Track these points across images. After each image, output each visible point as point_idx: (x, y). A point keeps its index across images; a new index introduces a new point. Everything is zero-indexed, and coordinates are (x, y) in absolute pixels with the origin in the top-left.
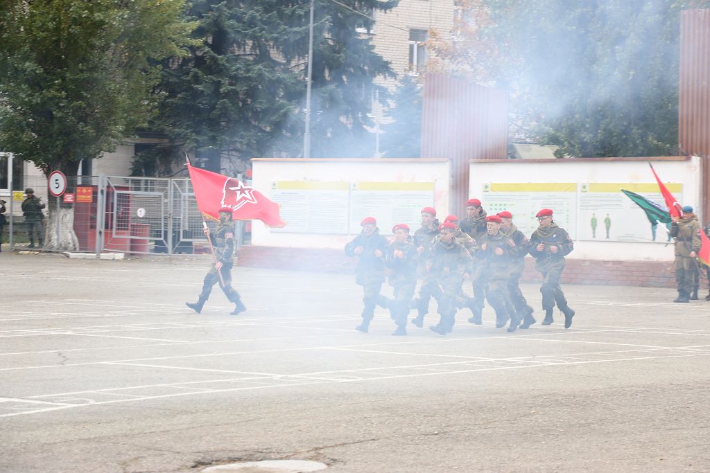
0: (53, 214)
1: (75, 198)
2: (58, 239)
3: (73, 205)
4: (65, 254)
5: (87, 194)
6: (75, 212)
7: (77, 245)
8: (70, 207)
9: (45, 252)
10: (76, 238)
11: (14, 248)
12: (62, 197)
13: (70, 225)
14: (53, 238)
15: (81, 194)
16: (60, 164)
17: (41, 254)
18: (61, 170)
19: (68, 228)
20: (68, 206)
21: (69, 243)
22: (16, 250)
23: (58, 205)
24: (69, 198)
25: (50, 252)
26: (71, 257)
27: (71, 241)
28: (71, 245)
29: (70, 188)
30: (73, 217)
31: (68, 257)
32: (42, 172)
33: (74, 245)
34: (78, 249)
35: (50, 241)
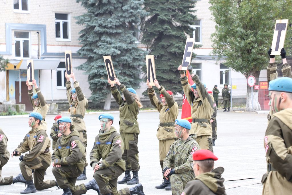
0: (249, 94)
1: (260, 87)
2: (252, 105)
3: (258, 90)
4: (256, 112)
5: (265, 85)
6: (259, 93)
7: (260, 108)
8: (257, 91)
9: (247, 111)
10: (259, 105)
11: (233, 110)
12: (254, 87)
13: (257, 99)
14: (250, 105)
15: (263, 85)
16: (252, 72)
17: (245, 112)
18: (253, 75)
19: (256, 100)
20: (256, 91)
21: (257, 107)
22: (234, 111)
23: (252, 90)
24: (257, 87)
25: (249, 111)
26: (258, 113)
27: (258, 106)
28: (258, 108)
29: (257, 83)
30: (258, 95)
31: (257, 113)
32: (245, 76)
33: (259, 108)
34: (260, 109)
35: (248, 106)
